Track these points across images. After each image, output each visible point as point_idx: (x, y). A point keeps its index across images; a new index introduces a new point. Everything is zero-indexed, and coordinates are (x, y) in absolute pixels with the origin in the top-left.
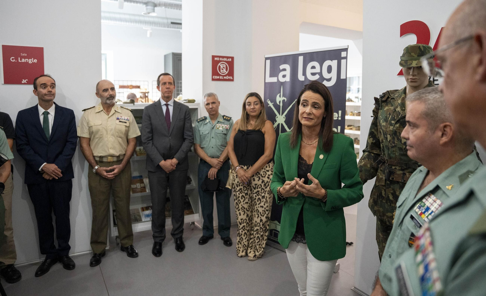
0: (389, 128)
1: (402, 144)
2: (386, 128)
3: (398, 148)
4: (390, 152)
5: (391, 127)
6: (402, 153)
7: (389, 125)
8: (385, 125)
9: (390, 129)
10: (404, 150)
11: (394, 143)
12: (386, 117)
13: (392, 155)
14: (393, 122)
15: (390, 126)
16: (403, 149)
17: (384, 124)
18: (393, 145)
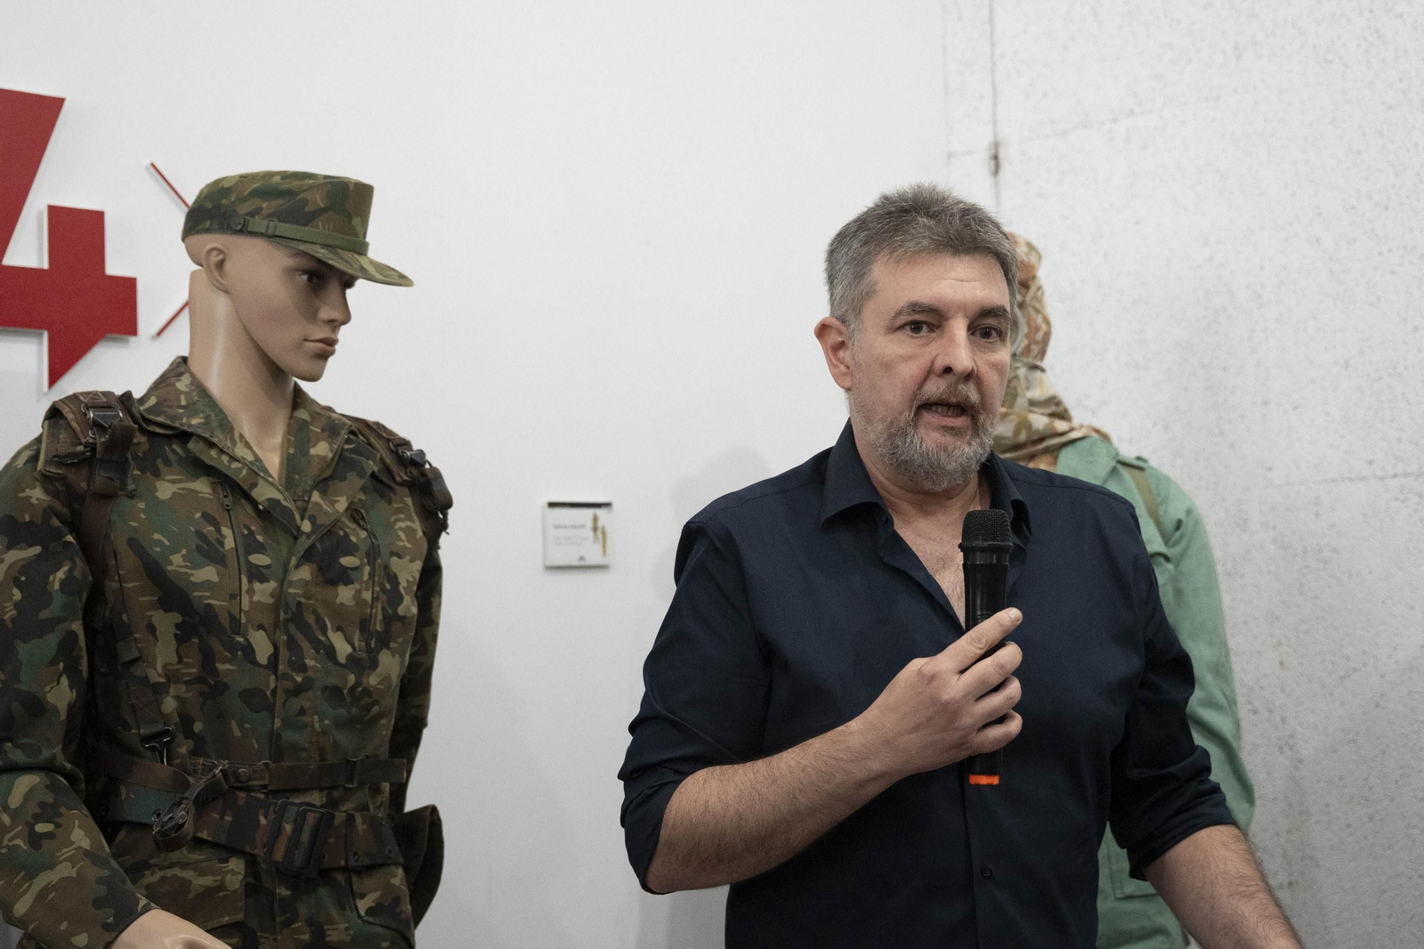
0: (251, 592)
1: (341, 665)
2: (232, 597)
3: (325, 689)
4: (278, 723)
5: (257, 586)
6: (342, 711)
7: (244, 580)
8: (215, 579)
9: (255, 598)
10: (348, 699)
11: (303, 668)
12: (199, 534)
13: (290, 736)
14: (260, 559)
15: (250, 582)
16: (345, 691)
17: (208, 573)
18: (299, 679)
